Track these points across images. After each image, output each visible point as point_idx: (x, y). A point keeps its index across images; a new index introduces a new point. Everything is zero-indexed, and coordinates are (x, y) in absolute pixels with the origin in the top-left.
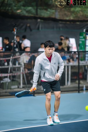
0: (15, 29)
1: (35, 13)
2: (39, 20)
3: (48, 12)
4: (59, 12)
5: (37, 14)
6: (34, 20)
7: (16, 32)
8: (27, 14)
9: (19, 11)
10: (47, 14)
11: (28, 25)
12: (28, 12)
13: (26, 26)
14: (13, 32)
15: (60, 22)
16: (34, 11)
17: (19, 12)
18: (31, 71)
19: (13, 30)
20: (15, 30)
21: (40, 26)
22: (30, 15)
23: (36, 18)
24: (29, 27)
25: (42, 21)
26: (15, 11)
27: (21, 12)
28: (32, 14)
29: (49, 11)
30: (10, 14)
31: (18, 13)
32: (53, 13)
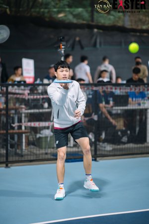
0: (63, 45)
1: (90, 19)
2: (96, 30)
3: (112, 17)
4: (129, 16)
5: (92, 20)
6: (86, 31)
7: (64, 51)
8: (75, 21)
9: (61, 15)
10: (110, 19)
11: (77, 39)
12: (77, 16)
13: (75, 41)
14: (59, 50)
15: (132, 33)
16: (86, 15)
17: (61, 17)
18: (91, 117)
19: (59, 47)
20: (63, 47)
21: (98, 41)
22: (81, 22)
23: (90, 27)
24: (80, 42)
25: (101, 31)
26: (55, 16)
27: (65, 16)
28: (84, 20)
29: (113, 15)
30: (47, 19)
31: (61, 19)
32: (119, 18)
